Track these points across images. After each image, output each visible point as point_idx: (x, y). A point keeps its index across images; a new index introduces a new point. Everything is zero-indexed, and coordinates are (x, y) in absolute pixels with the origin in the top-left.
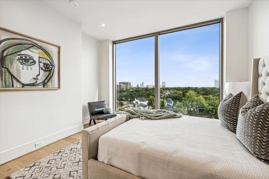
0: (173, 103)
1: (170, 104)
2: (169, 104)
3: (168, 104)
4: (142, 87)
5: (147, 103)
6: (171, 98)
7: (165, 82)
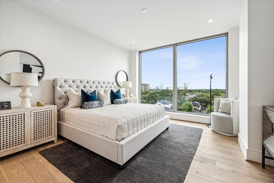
0: (201, 107)
1: (198, 108)
2: (196, 108)
3: (194, 108)
4: (161, 89)
5: (171, 107)
6: (198, 101)
7: (187, 84)
